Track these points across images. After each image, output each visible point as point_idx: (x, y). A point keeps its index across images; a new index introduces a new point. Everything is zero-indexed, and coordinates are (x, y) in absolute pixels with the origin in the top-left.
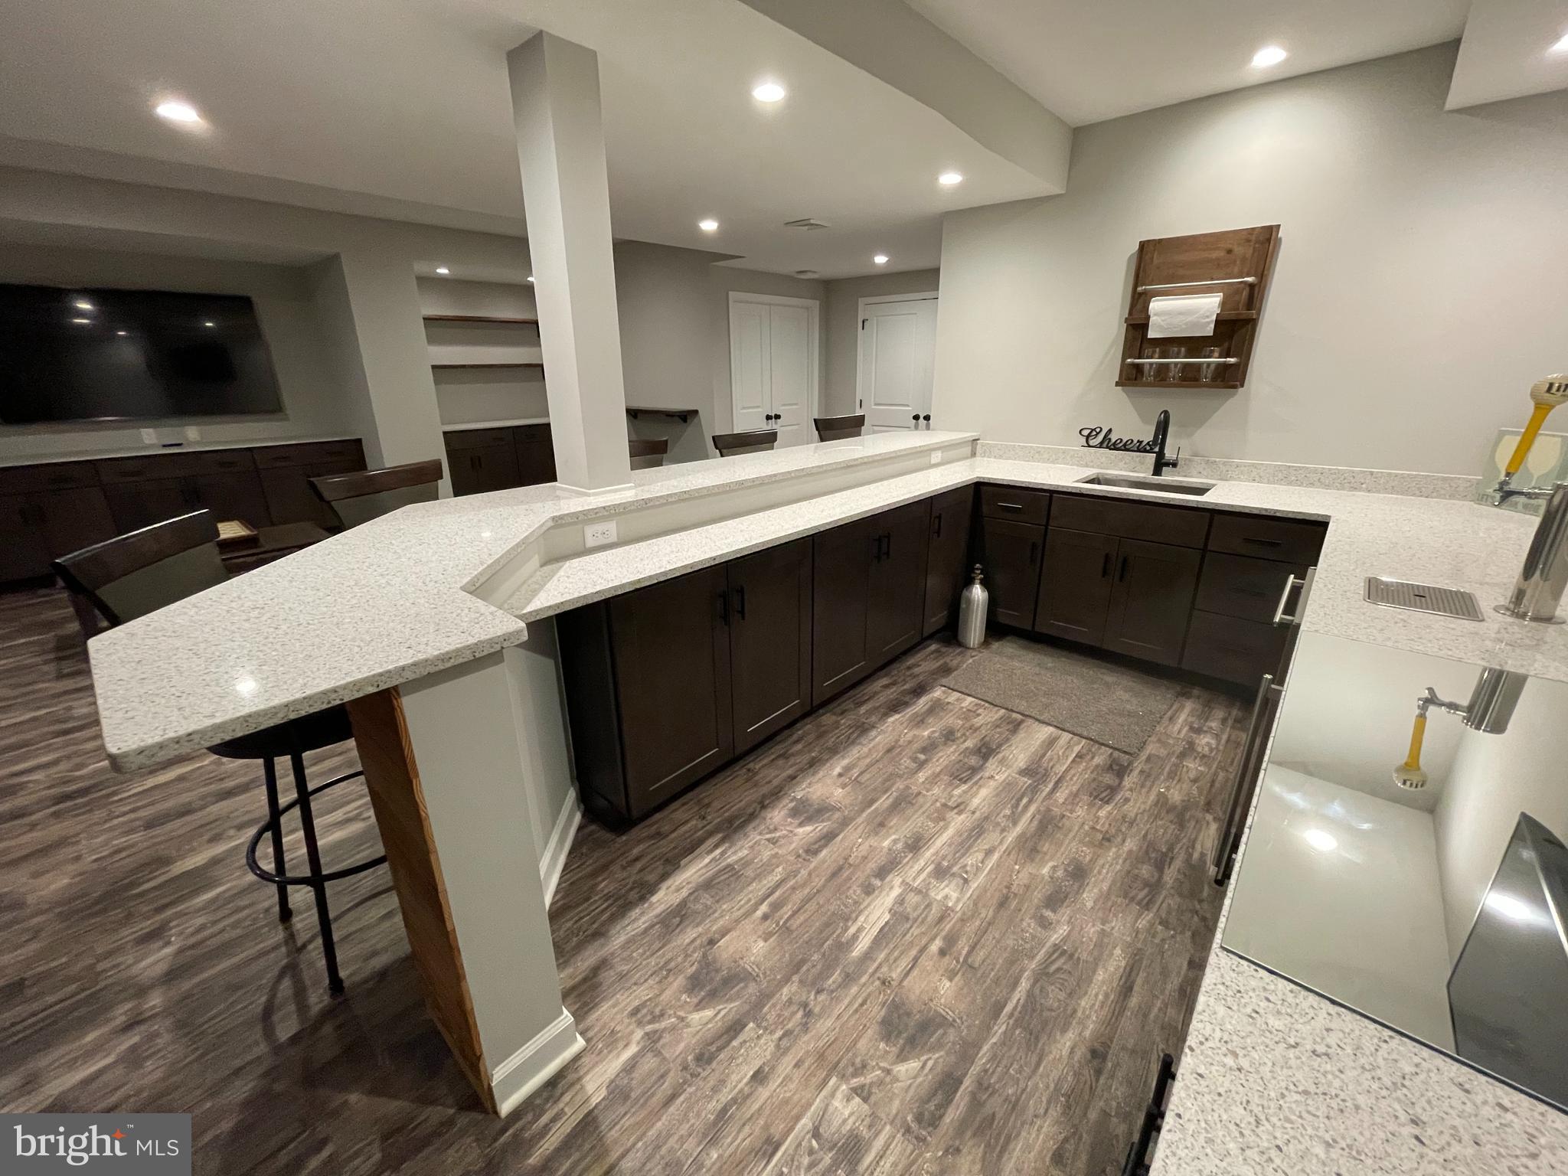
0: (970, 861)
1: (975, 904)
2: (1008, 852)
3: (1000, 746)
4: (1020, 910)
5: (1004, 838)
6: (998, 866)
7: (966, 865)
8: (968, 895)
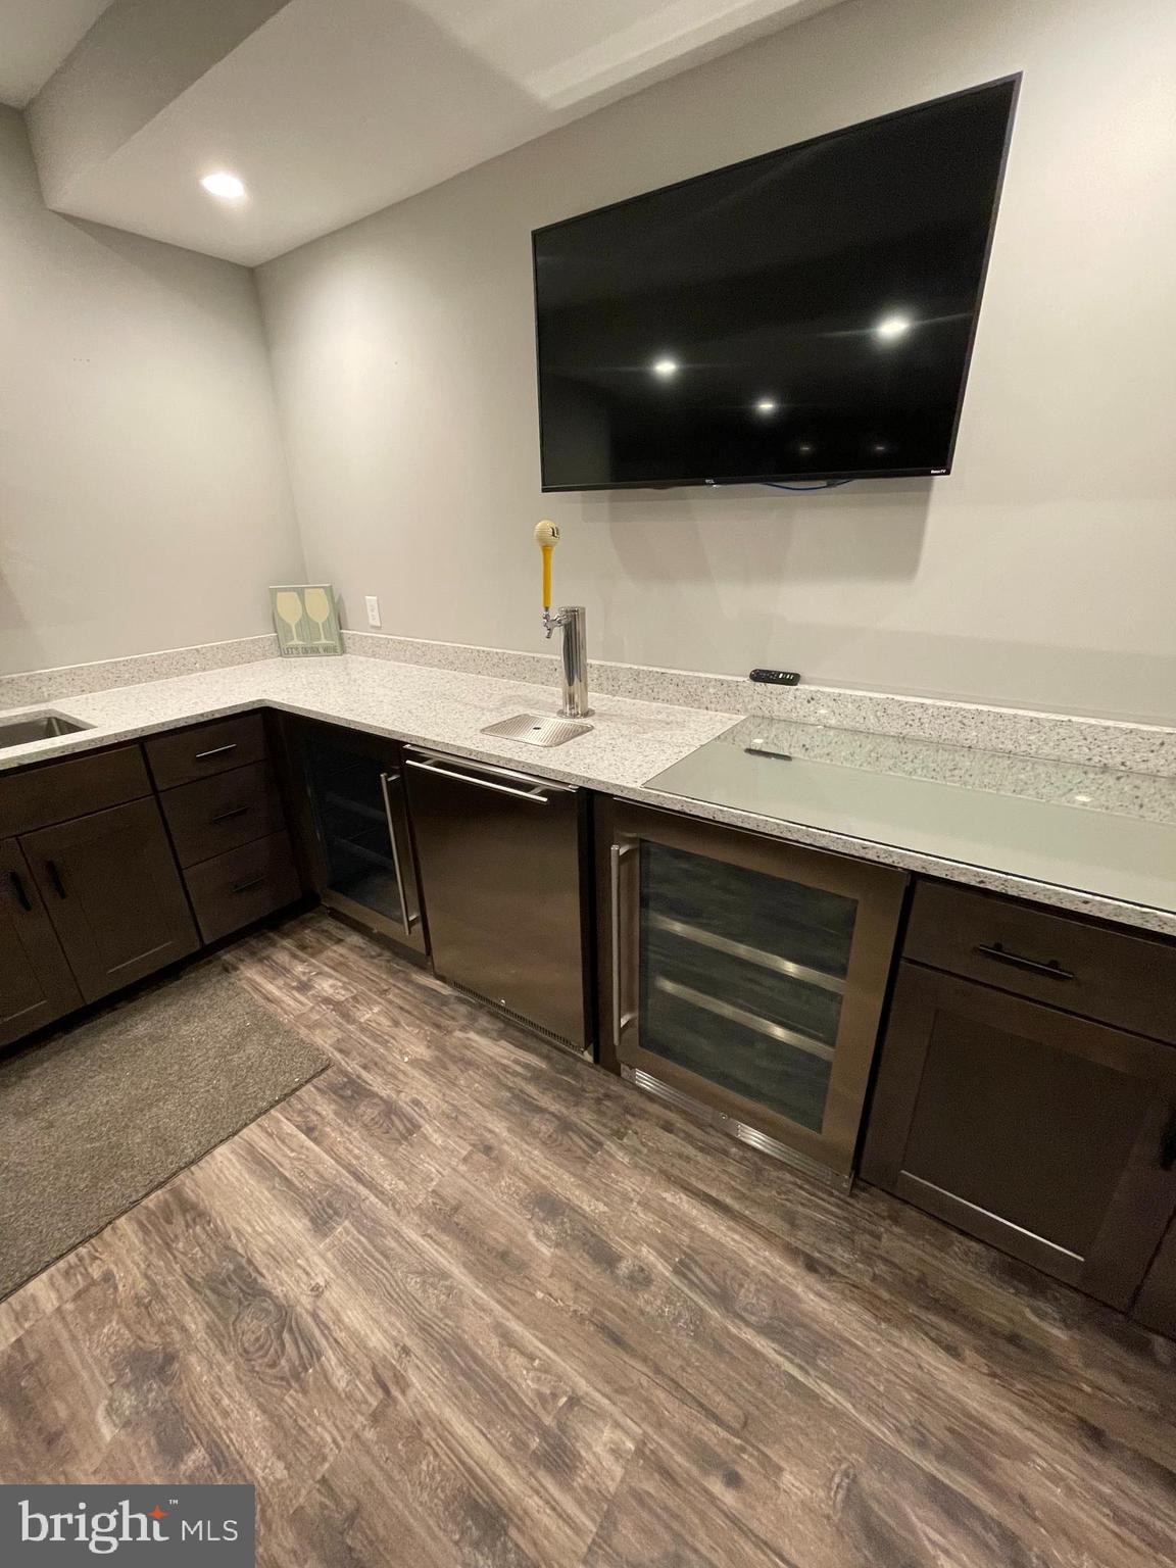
0: (527, 1384)
1: (622, 1391)
2: (508, 1304)
3: (228, 1251)
4: (624, 1311)
5: (474, 1302)
6: (536, 1327)
7: (540, 1395)
8: (605, 1402)
